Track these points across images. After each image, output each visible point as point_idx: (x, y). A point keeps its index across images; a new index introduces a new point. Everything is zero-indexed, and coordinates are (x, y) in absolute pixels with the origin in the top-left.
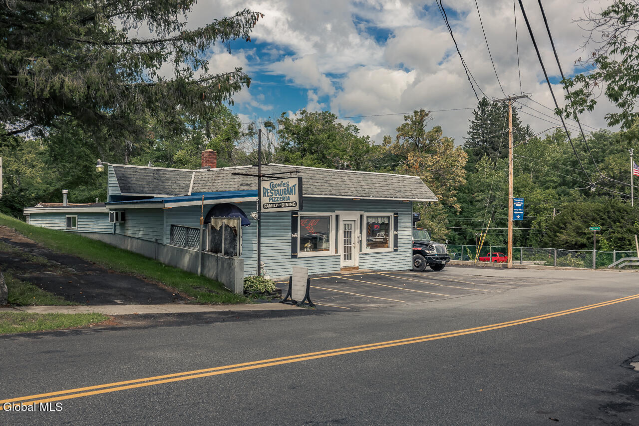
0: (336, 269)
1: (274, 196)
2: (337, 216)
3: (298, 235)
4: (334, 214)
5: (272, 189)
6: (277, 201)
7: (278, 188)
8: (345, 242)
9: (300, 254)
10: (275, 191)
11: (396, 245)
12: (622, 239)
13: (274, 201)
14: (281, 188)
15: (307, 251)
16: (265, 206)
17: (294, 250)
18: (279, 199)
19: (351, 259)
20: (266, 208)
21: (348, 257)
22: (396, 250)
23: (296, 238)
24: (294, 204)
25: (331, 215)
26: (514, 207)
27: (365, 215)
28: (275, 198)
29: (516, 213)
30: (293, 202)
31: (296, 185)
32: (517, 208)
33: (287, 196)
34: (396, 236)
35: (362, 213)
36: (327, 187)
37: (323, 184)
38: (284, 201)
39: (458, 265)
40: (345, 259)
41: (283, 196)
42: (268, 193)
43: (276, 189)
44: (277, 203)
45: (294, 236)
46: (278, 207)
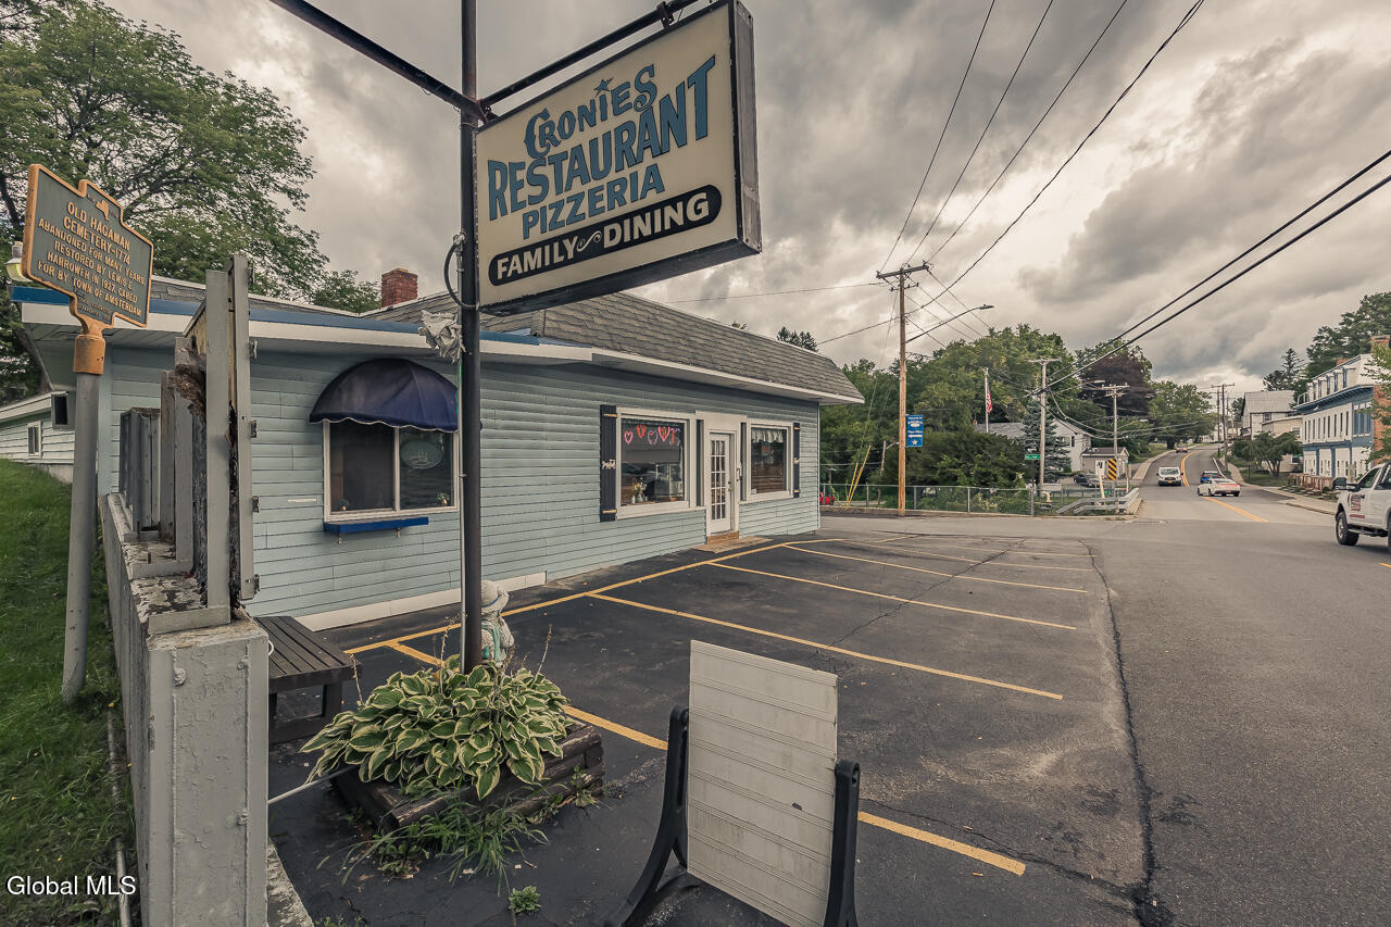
0: (696, 542)
1: (551, 198)
2: (699, 422)
3: (617, 464)
4: (693, 418)
5: (540, 160)
6: (574, 217)
7: (581, 138)
8: (713, 480)
9: (622, 512)
10: (556, 161)
11: (796, 486)
12: (986, 474)
13: (555, 224)
14: (600, 129)
15: (637, 502)
16: (501, 269)
17: (607, 500)
18: (584, 207)
19: (724, 516)
20: (506, 280)
21: (719, 512)
22: (796, 495)
23: (613, 471)
24: (698, 208)
25: (688, 420)
26: (908, 427)
27: (750, 422)
28: (558, 206)
29: (911, 436)
30: (685, 198)
31: (711, 62)
32: (913, 429)
33: (641, 170)
34: (797, 467)
35: (744, 419)
36: (686, 348)
37: (676, 340)
38: (618, 211)
39: (859, 513)
40: (713, 518)
41: (613, 176)
42: (517, 186)
43: (566, 146)
44: (569, 236)
45: (608, 465)
46: (579, 258)
